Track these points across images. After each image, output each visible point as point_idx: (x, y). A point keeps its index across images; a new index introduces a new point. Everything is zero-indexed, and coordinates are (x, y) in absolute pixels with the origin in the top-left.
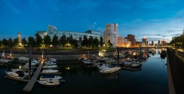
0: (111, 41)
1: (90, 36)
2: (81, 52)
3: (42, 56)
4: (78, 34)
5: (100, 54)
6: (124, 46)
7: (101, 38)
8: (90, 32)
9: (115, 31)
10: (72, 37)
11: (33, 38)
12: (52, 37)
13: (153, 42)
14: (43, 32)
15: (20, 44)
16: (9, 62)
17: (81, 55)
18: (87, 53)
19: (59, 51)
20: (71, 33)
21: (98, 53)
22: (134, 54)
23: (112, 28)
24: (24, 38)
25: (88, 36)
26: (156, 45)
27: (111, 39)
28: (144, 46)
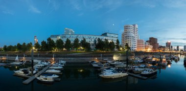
0: (129, 44)
1: (105, 39)
2: (93, 55)
3: (53, 59)
4: (92, 37)
5: (115, 58)
6: (144, 50)
7: (118, 42)
8: (105, 34)
9: (134, 33)
10: (85, 40)
11: (45, 42)
12: (64, 40)
13: (178, 47)
14: (56, 36)
15: (34, 48)
16: (20, 64)
17: (93, 58)
18: (100, 56)
19: (70, 54)
20: (84, 36)
21: (112, 56)
22: (154, 60)
23: (131, 30)
24: (38, 43)
25: (103, 38)
26: (182, 50)
27: (129, 42)
28: (167, 50)
